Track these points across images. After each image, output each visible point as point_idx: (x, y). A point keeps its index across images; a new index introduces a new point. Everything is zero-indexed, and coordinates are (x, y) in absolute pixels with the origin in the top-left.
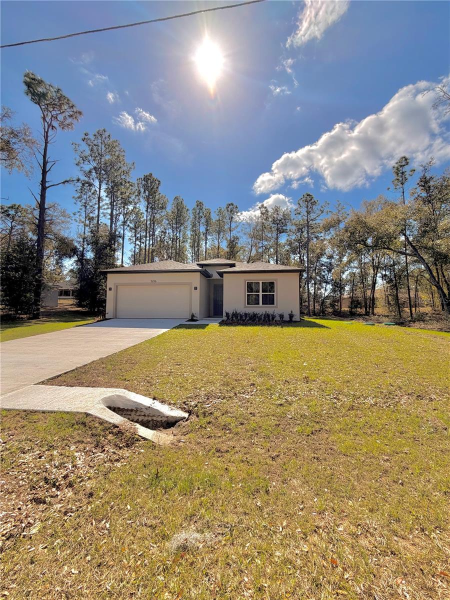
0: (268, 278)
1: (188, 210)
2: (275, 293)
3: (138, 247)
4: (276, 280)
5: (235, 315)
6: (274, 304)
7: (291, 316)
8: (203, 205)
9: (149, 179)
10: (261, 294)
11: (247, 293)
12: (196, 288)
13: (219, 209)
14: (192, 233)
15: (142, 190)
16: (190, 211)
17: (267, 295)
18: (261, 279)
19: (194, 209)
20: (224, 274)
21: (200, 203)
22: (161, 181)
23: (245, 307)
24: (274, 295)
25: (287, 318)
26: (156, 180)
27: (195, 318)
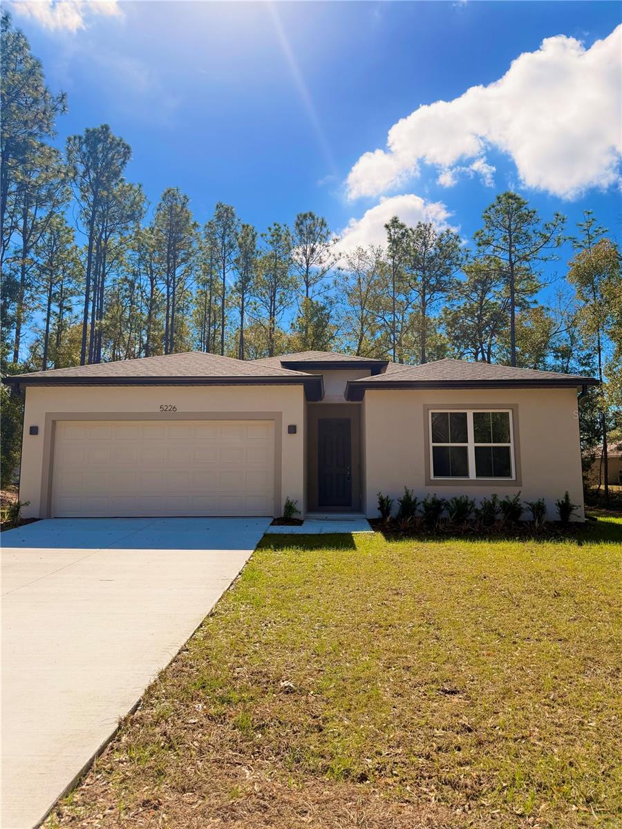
0: (492, 402)
1: (195, 225)
2: (511, 445)
3: (53, 320)
4: (514, 408)
5: (408, 505)
6: (509, 475)
7: (565, 507)
8: (233, 215)
9: (100, 141)
10: (471, 445)
11: (432, 445)
12: (292, 429)
13: (273, 228)
14: (201, 287)
15: (81, 168)
16: (202, 231)
17: (490, 447)
18: (469, 405)
19: (210, 225)
20: (368, 392)
21: (227, 210)
22: (131, 146)
23: (429, 483)
24: (508, 448)
25: (553, 514)
26: (119, 144)
27: (295, 516)
